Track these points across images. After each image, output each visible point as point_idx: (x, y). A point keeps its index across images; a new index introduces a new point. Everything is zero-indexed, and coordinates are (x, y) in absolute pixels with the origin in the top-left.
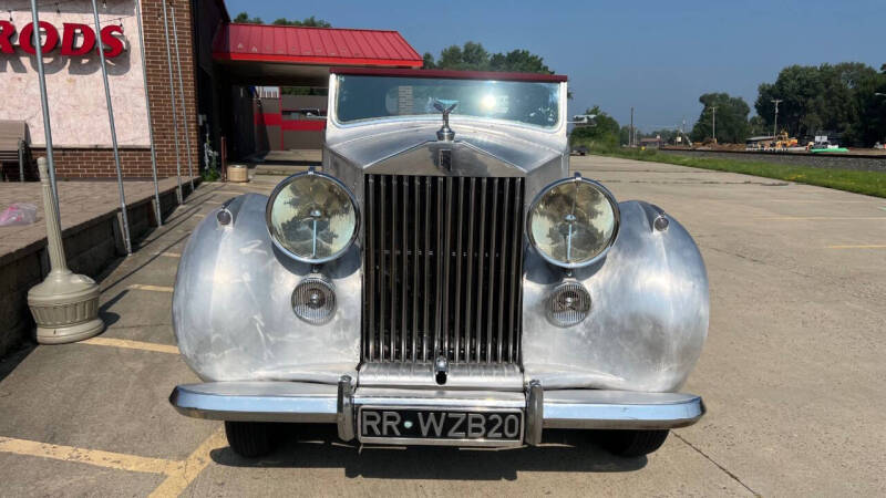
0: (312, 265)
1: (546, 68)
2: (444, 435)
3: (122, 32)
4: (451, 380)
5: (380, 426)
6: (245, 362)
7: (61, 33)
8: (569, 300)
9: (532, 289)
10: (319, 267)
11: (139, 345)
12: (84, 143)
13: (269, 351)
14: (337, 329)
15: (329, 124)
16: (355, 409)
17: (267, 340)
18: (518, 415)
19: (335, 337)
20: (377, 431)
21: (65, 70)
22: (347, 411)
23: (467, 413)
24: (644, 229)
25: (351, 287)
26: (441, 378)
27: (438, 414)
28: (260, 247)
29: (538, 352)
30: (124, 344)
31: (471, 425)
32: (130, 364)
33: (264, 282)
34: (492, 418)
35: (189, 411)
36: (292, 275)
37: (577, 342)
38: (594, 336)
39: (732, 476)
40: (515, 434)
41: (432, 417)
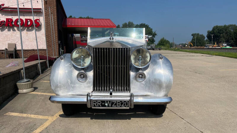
0: (81, 68)
1: (150, 28)
2: (111, 106)
3: (39, 21)
4: (113, 94)
5: (97, 104)
6: (66, 91)
7: (24, 21)
8: (141, 76)
9: (132, 74)
10: (83, 69)
11: (43, 93)
12: (30, 48)
13: (72, 88)
14: (87, 83)
15: (88, 39)
16: (91, 100)
17: (71, 85)
18: (128, 101)
19: (87, 85)
20: (96, 106)
21: (26, 30)
22: (89, 101)
23: (117, 101)
24: (158, 59)
25: (91, 74)
26: (111, 94)
27: (110, 101)
28: (70, 65)
29: (134, 88)
30: (39, 93)
31: (118, 104)
32: (40, 97)
33: (70, 73)
34: (122, 102)
35: (53, 102)
36: (77, 71)
37: (142, 85)
38: (146, 84)
39: (182, 118)
40: (128, 106)
41: (108, 102)
